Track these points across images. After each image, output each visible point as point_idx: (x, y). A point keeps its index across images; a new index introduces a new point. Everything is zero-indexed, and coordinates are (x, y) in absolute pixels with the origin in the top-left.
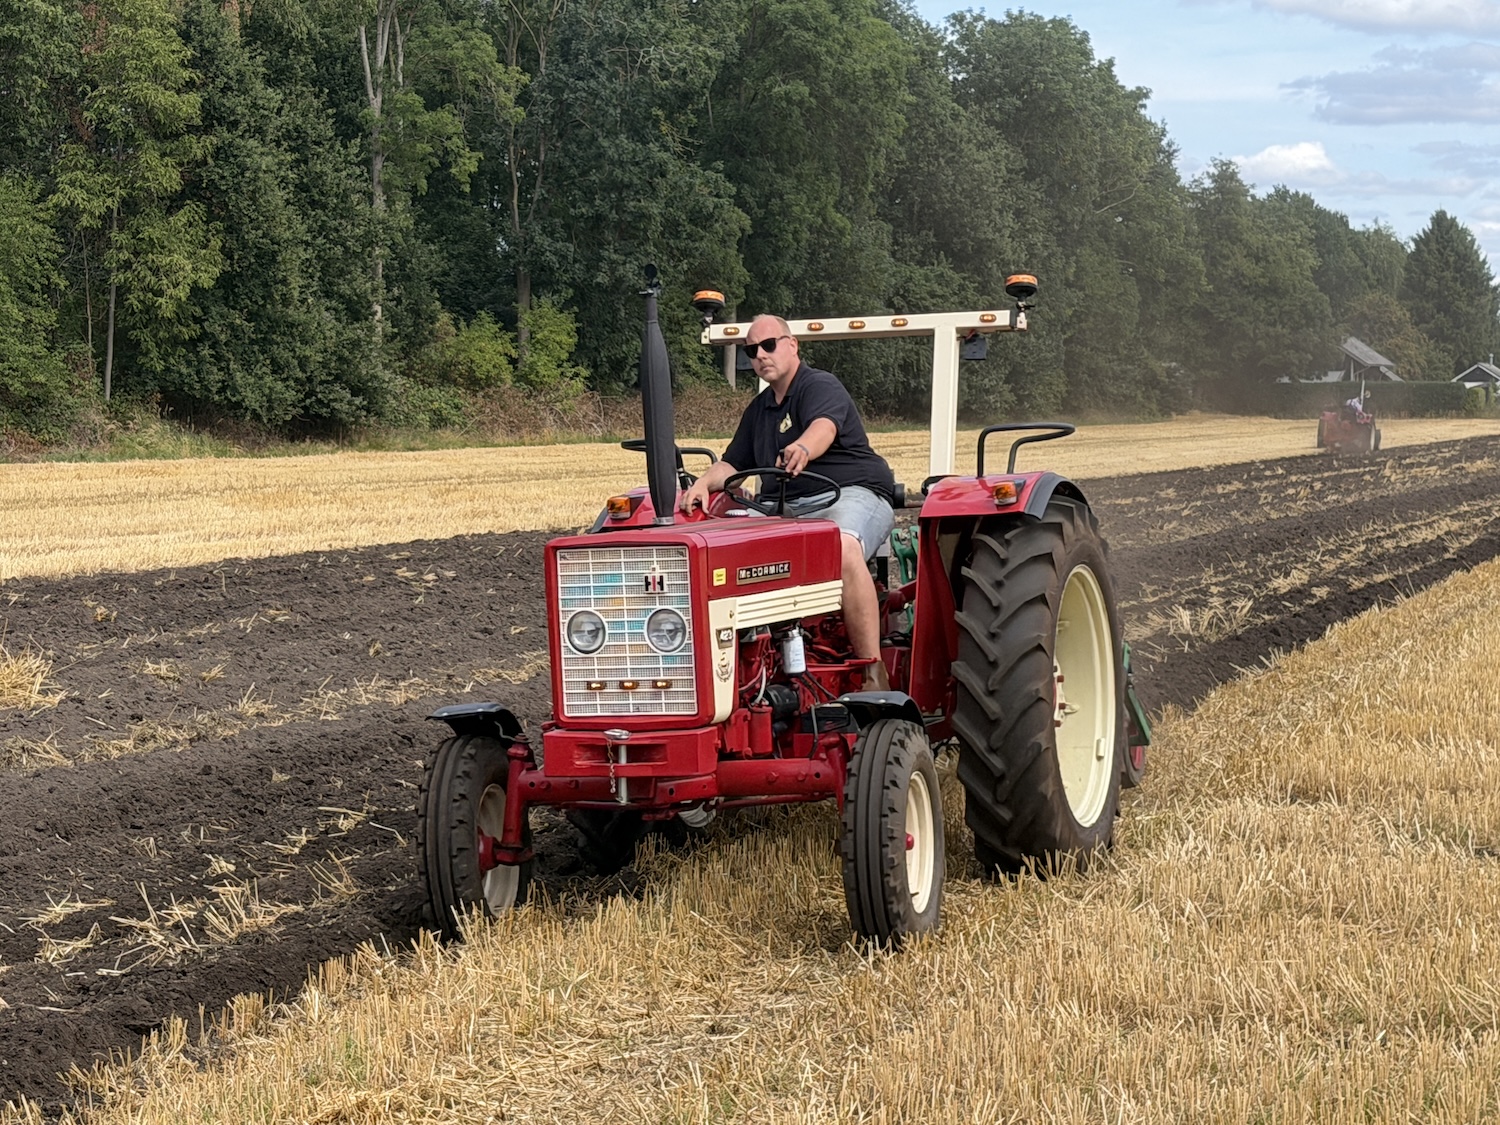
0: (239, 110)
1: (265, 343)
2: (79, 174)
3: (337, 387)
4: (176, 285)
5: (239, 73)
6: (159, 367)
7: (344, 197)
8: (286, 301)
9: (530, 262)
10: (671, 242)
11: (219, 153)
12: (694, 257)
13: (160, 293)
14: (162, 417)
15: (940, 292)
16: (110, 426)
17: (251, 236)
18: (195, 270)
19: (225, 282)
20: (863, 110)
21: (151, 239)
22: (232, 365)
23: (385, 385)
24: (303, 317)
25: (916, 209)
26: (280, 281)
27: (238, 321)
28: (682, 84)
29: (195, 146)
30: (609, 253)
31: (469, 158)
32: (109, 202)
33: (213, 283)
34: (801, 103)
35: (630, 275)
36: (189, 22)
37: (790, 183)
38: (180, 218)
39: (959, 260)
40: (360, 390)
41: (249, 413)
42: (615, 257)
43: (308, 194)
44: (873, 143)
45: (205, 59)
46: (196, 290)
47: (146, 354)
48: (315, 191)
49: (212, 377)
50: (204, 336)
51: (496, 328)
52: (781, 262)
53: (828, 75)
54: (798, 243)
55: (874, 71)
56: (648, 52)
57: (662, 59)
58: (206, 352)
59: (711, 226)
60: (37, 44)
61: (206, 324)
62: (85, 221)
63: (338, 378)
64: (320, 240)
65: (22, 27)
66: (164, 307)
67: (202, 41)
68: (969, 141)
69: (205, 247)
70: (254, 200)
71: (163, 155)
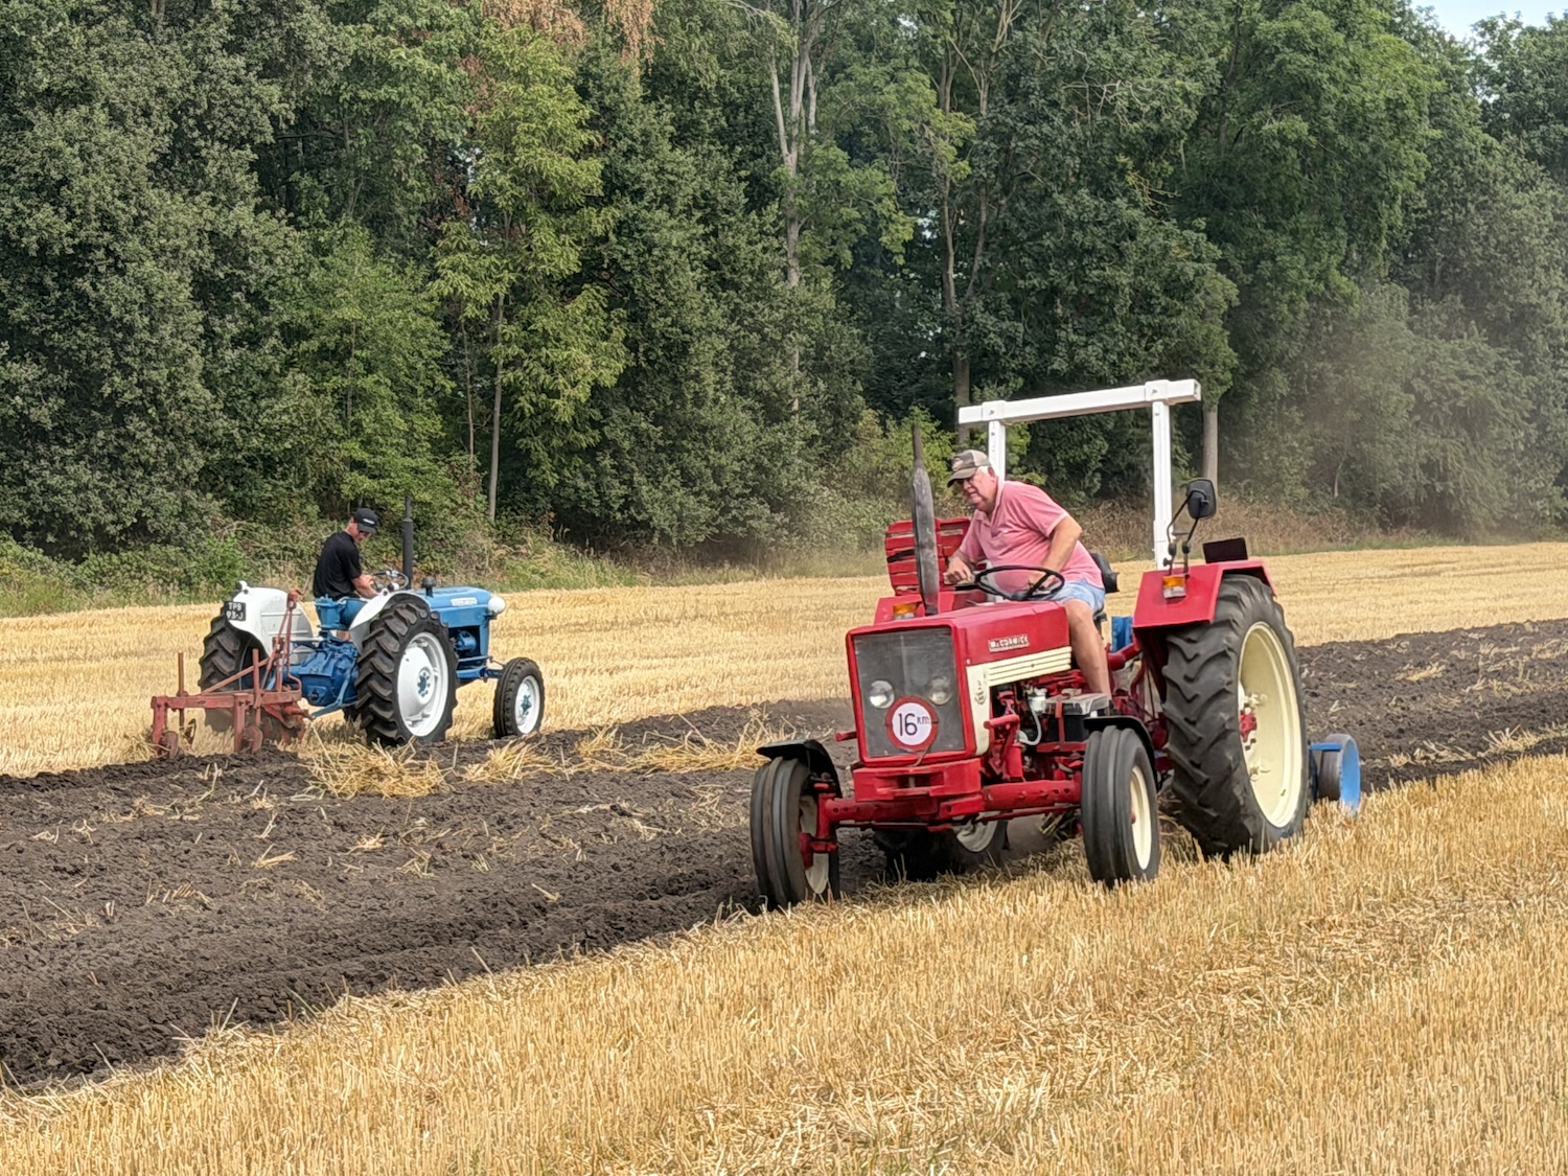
0: (646, 176)
1: (673, 450)
2: (462, 256)
3: (754, 501)
4: (574, 384)
5: (645, 133)
6: (553, 480)
7: (760, 275)
8: (698, 401)
9: (968, 346)
10: (1142, 317)
11: (621, 227)
12: (1170, 336)
13: (556, 394)
14: (556, 540)
15: (1472, 372)
16: (500, 552)
17: (659, 325)
18: (596, 366)
19: (628, 379)
20: (1375, 150)
21: (545, 331)
22: (637, 477)
23: (810, 498)
24: (718, 419)
25: (1438, 268)
26: (692, 377)
27: (644, 425)
28: (1155, 127)
29: (594, 220)
30: (1067, 334)
31: (903, 224)
32: (497, 288)
33: (615, 381)
34: (1298, 143)
35: (1093, 359)
36: (585, 74)
37: (1282, 241)
38: (578, 305)
39: (1497, 332)
40: (780, 504)
41: (657, 534)
42: (1073, 337)
43: (720, 273)
44: (1387, 189)
45: (605, 118)
46: (597, 389)
47: (537, 466)
48: (726, 268)
49: (613, 492)
50: (605, 443)
51: (932, 427)
52: (1272, 340)
53: (1331, 107)
54: (1295, 314)
55: (1388, 101)
56: (1112, 89)
57: (1130, 96)
58: (607, 462)
59: (1191, 297)
60: (417, 106)
61: (606, 429)
62: (470, 311)
63: (755, 492)
64: (734, 327)
65: (401, 89)
66: (561, 410)
67: (602, 97)
68: (1505, 180)
69: (606, 338)
70: (662, 281)
71: (558, 232)
